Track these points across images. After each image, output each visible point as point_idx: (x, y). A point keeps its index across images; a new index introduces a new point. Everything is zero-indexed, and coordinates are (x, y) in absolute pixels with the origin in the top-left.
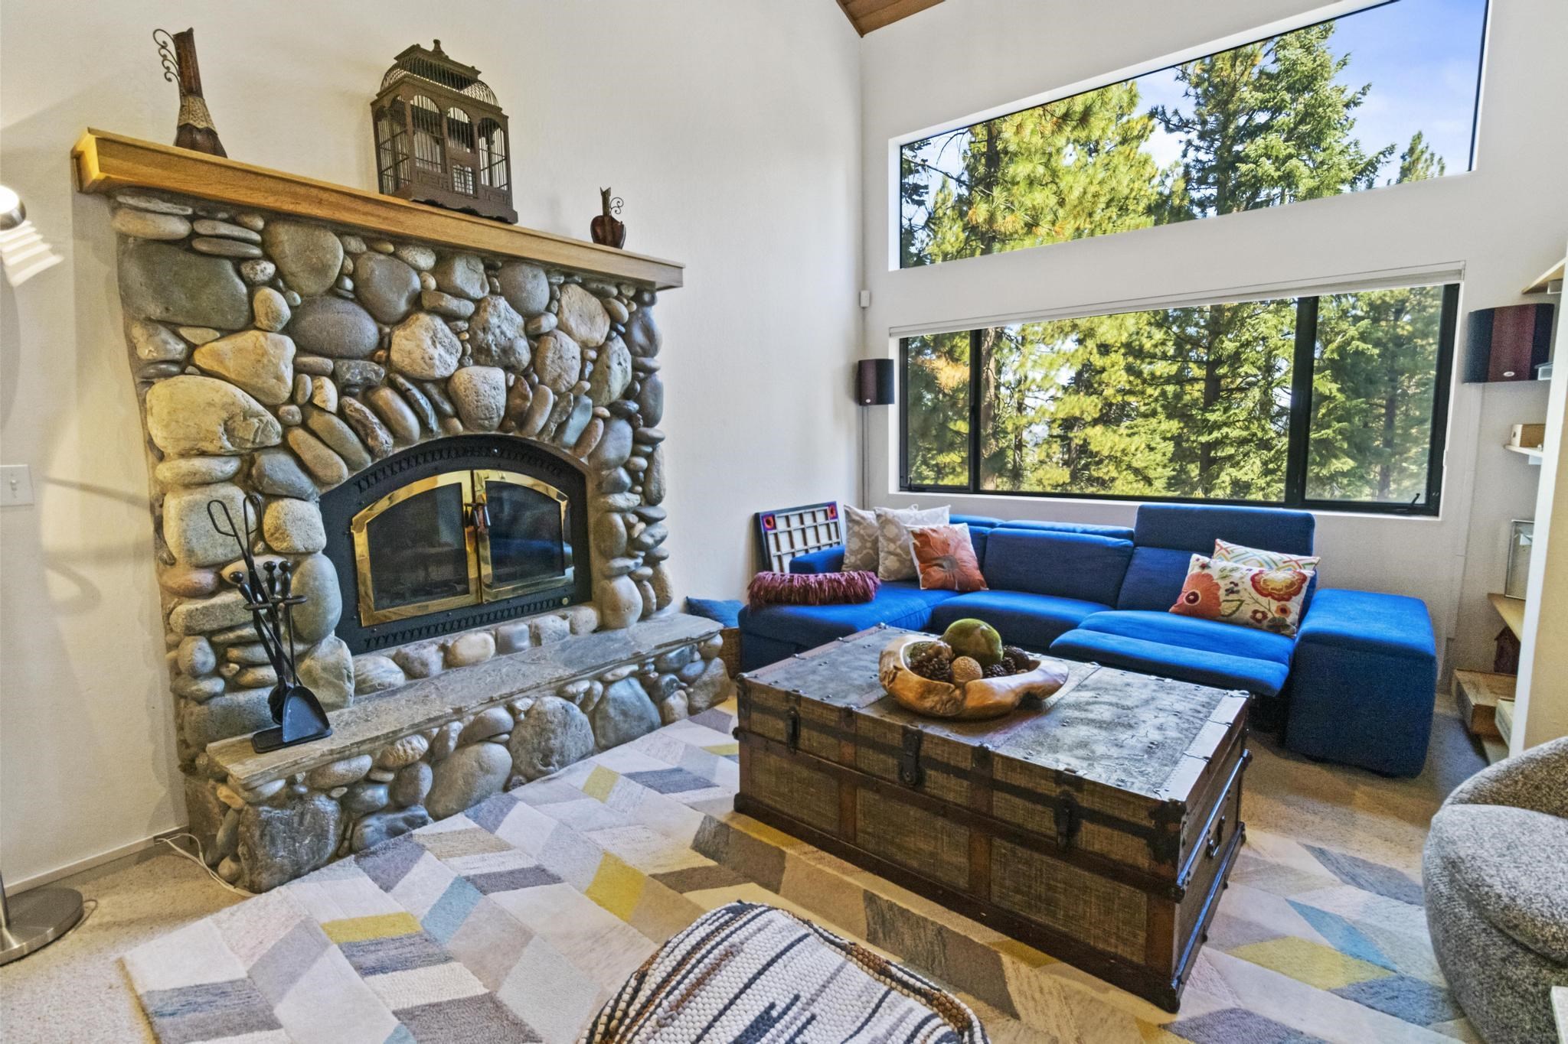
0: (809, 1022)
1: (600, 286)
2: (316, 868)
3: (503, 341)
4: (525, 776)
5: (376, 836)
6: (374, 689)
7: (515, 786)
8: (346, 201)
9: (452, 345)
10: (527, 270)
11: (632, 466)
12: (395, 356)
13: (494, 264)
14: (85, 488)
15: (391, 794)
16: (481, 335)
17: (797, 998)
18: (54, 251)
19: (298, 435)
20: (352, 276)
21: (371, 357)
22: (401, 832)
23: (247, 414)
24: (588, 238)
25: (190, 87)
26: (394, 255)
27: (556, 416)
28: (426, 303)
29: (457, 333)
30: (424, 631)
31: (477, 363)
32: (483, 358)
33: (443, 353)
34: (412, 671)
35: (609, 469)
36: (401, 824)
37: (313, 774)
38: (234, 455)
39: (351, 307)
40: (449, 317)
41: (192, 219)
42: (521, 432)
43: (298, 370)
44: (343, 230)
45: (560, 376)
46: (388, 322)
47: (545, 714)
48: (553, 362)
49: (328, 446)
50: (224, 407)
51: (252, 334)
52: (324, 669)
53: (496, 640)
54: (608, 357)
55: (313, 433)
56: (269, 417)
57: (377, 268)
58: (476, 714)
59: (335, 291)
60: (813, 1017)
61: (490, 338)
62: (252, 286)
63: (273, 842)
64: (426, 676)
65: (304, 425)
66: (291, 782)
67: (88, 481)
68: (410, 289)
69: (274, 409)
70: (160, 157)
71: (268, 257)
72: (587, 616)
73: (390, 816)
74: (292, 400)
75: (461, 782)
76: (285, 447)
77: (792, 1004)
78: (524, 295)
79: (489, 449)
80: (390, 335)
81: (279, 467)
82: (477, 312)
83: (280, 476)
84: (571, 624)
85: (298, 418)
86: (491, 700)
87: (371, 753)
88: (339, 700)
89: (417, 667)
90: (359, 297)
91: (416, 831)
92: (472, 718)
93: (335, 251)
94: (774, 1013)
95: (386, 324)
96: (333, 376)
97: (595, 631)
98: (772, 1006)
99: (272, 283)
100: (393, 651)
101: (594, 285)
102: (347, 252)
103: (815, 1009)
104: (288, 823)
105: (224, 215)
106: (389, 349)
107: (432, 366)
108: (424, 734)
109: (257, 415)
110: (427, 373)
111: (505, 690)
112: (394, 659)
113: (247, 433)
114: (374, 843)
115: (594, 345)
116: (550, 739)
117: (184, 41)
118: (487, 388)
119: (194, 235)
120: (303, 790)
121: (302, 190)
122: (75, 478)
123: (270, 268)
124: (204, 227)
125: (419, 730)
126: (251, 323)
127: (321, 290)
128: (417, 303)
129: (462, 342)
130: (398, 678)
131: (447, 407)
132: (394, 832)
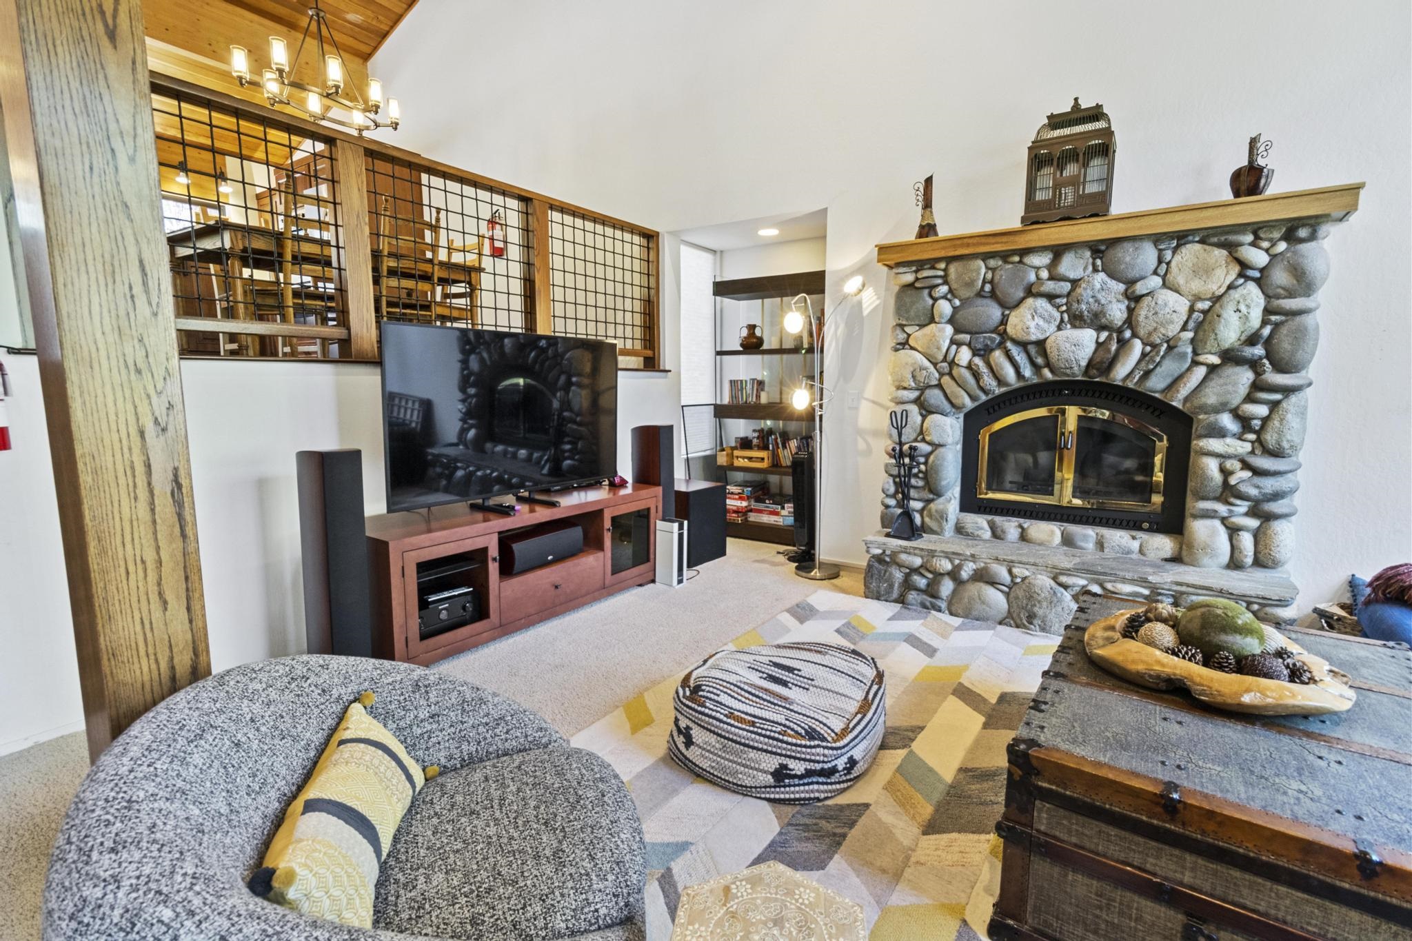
0: (804, 688)
1: (1223, 239)
2: (887, 601)
3: (1095, 307)
4: (1015, 622)
5: (914, 602)
6: (968, 535)
7: (1006, 624)
8: (983, 240)
9: (1051, 316)
10: (1129, 246)
11: (1240, 413)
12: (1009, 329)
13: (1099, 249)
14: (874, 402)
15: (928, 585)
16: (1075, 305)
17: (812, 680)
18: (878, 298)
19: (946, 380)
20: (991, 282)
21: (994, 331)
22: (928, 608)
23: (922, 368)
24: (1227, 195)
25: (927, 204)
26: (1021, 262)
27: (1143, 364)
28: (1034, 290)
29: (1058, 307)
30: (1016, 512)
31: (1074, 326)
32: (1077, 323)
33: (1041, 322)
34: (997, 534)
35: (1206, 413)
36: (928, 604)
37: (894, 554)
38: (917, 389)
39: (989, 302)
40: (1051, 297)
41: (916, 272)
42: (1107, 377)
43: (952, 342)
44: (986, 257)
45: (1155, 329)
46: (1008, 306)
47: (1034, 586)
48: (1147, 318)
49: (960, 386)
50: (913, 364)
51: (933, 325)
52: (936, 511)
53: (1062, 534)
54: (1221, 306)
55: (953, 378)
56: (932, 368)
57: (1005, 272)
58: (985, 563)
59: (980, 294)
60: (807, 689)
61: (1084, 307)
62: (935, 300)
63: (872, 576)
64: (1002, 539)
65: (950, 374)
66: (884, 552)
67: (875, 399)
68: (1025, 283)
69: (935, 365)
70: (899, 248)
71: (946, 282)
72: (1163, 544)
73: (925, 597)
74: (945, 360)
75: (966, 600)
76: (939, 386)
77: (808, 679)
78: (1123, 267)
79: (1061, 391)
80: (1008, 315)
81: (934, 397)
82: (1073, 290)
83: (932, 401)
84: (1141, 546)
85: (947, 370)
86: (997, 559)
87: (922, 557)
88: (939, 530)
89: (999, 532)
90: (993, 295)
91: (933, 612)
92: (982, 565)
93: (980, 269)
94: (796, 672)
95: (1008, 308)
96: (969, 345)
97: (1166, 560)
98: (799, 670)
99: (945, 297)
100: (990, 517)
101: (1215, 240)
102: (987, 268)
103: (811, 688)
104: (879, 572)
105: (928, 266)
106: (1006, 324)
107: (1028, 334)
108: (951, 561)
109: (925, 369)
110: (1025, 338)
111: (1014, 558)
112: (988, 522)
113: (921, 376)
114: (912, 605)
115: (1209, 296)
116: (1035, 605)
117: (929, 181)
118: (1068, 345)
119: (917, 279)
120: (888, 559)
121: (958, 242)
122: (872, 398)
123: (944, 289)
124: (920, 275)
125: (949, 556)
126: (932, 320)
127: (972, 295)
128: (1030, 292)
129: (1062, 313)
130: (987, 534)
131: (1040, 361)
132: (924, 606)
